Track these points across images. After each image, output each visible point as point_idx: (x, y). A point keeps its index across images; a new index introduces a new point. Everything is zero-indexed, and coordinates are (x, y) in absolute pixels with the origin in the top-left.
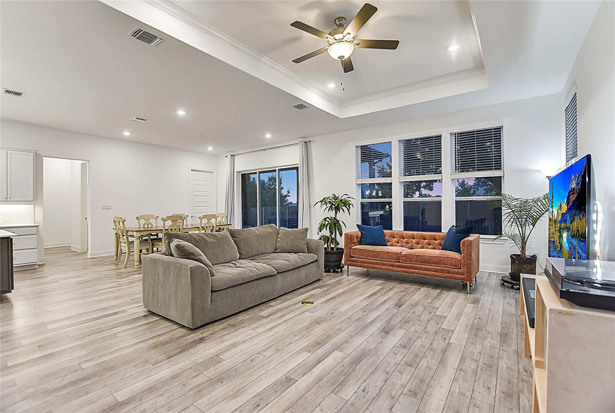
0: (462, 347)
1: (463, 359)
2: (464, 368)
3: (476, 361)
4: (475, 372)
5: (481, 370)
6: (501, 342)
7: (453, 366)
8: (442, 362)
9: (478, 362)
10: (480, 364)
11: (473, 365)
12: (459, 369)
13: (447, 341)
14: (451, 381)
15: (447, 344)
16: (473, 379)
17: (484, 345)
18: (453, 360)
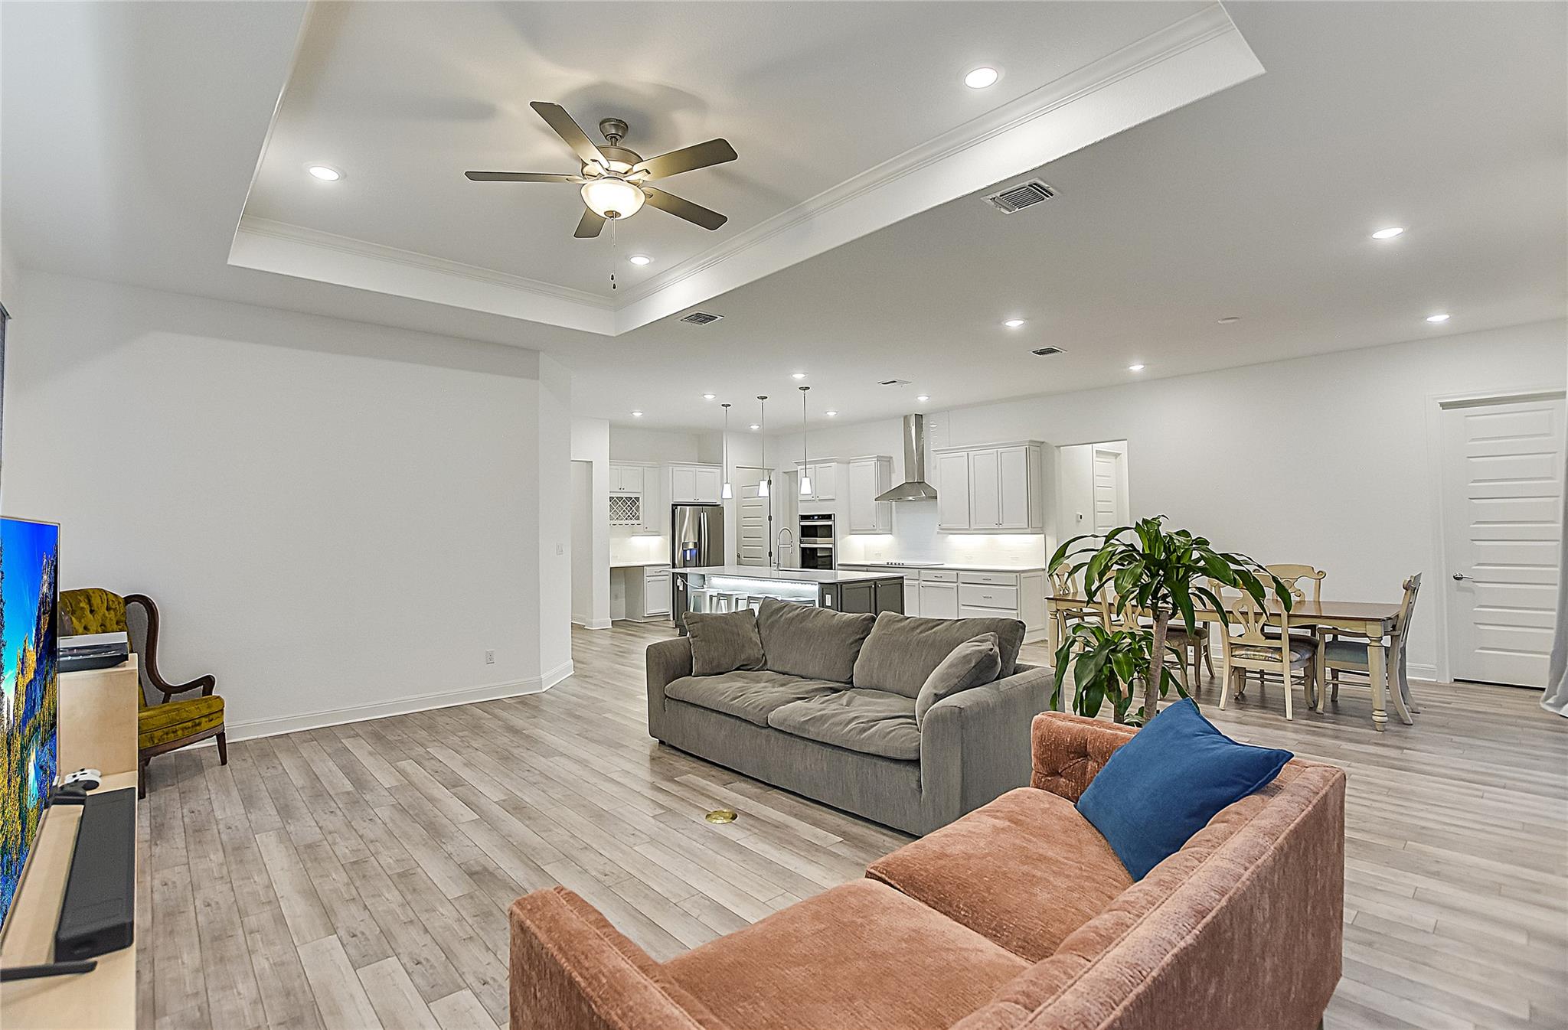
0: (299, 940)
1: (280, 919)
2: (267, 908)
3: (251, 933)
4: (242, 914)
5: (232, 923)
6: (206, 1017)
7: (289, 900)
8: (312, 895)
9: (246, 933)
10: (240, 931)
11: (252, 921)
12: (274, 902)
13: (342, 932)
14: (275, 881)
15: (337, 928)
16: (241, 903)
17: (252, 979)
18: (296, 909)
